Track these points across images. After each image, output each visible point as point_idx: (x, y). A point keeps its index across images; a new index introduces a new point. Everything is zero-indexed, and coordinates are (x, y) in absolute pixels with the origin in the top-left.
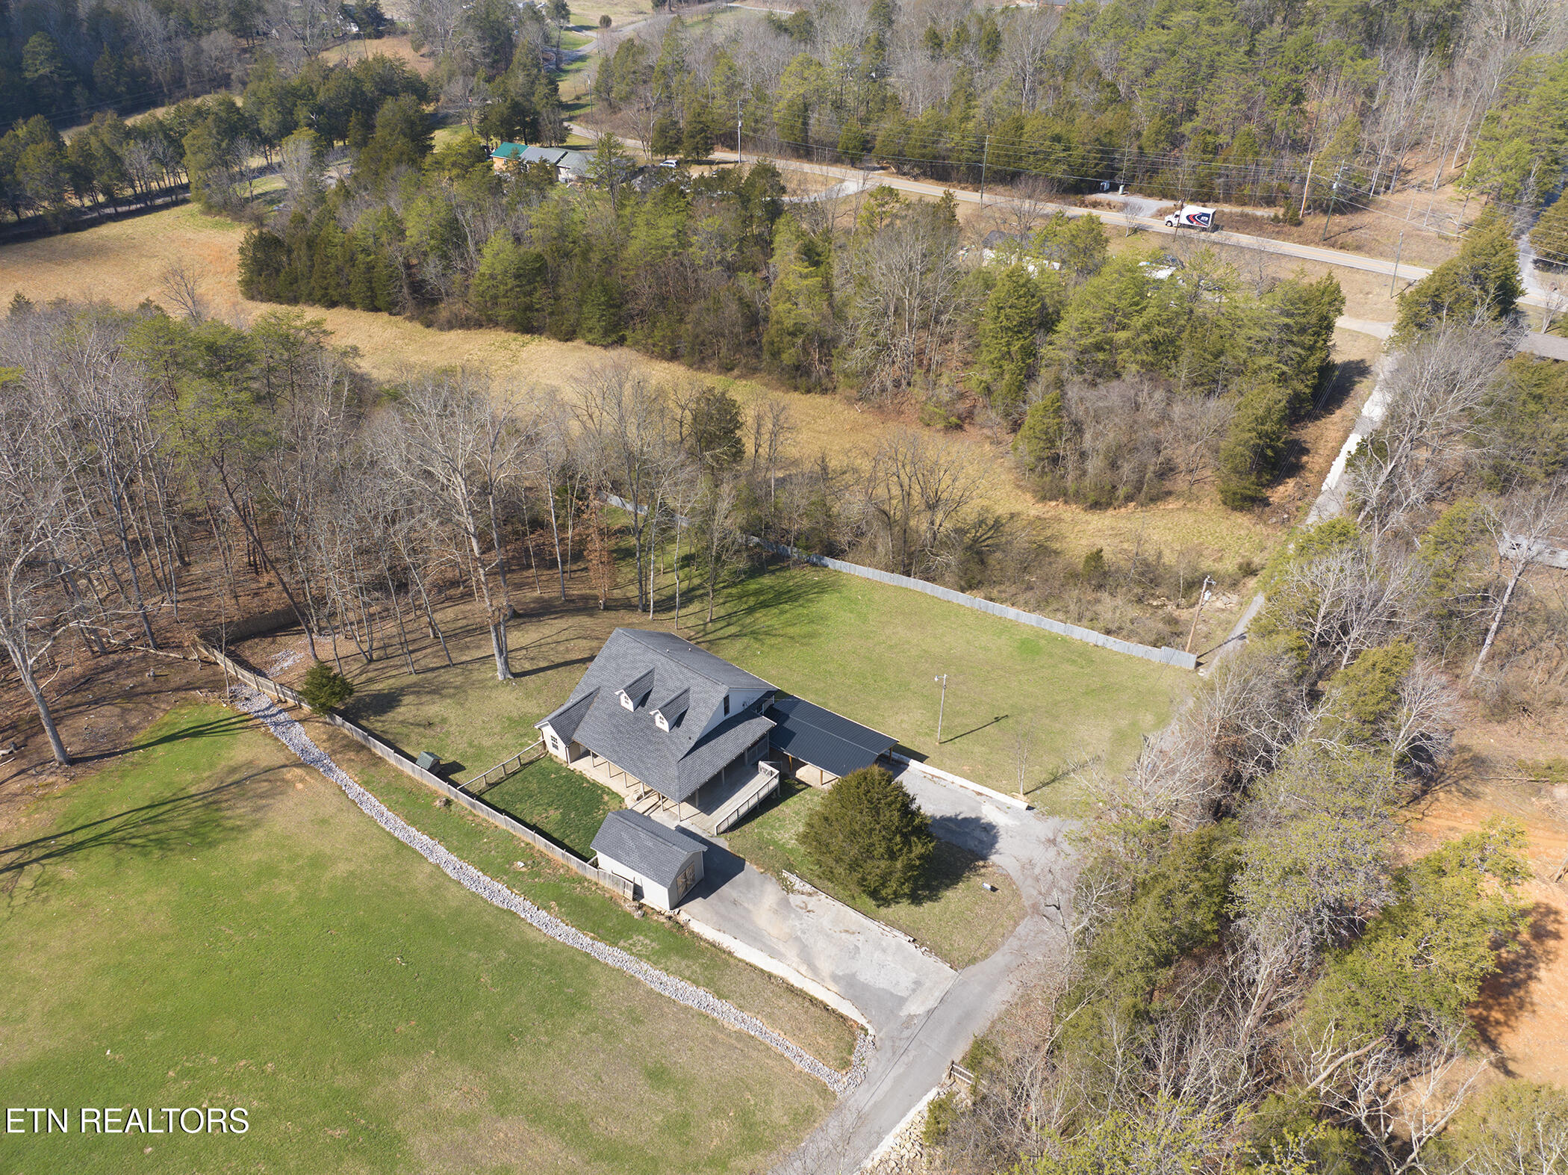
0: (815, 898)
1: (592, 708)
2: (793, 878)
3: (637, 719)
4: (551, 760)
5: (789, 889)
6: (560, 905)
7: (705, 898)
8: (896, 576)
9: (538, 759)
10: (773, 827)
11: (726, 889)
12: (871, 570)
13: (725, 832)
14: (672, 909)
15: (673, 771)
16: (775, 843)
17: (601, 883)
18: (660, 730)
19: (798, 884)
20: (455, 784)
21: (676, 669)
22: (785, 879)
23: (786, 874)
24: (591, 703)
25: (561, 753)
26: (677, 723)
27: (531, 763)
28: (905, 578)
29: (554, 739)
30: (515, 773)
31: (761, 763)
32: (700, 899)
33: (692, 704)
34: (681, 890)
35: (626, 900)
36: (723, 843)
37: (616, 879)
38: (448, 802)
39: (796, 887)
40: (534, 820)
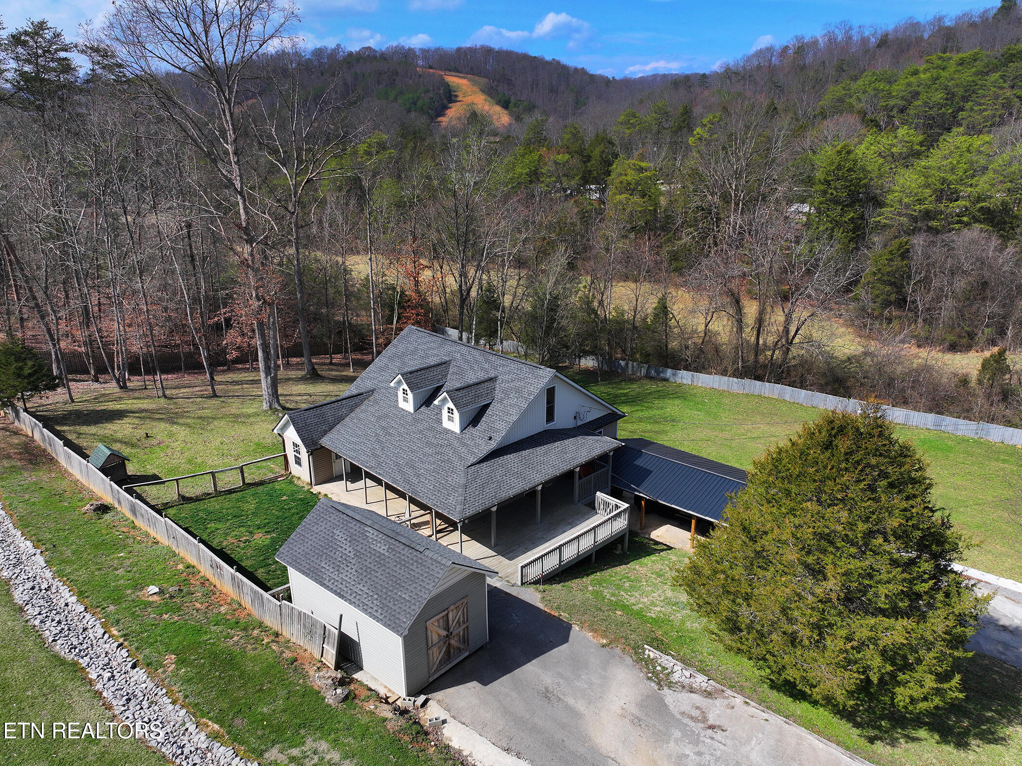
0: (719, 702)
1: (358, 410)
2: (667, 661)
3: (416, 421)
4: (291, 482)
5: (662, 679)
6: (182, 662)
7: (485, 682)
8: (747, 381)
9: (273, 481)
10: (619, 587)
11: (532, 670)
12: (717, 378)
13: (536, 582)
14: (413, 692)
16: (625, 608)
17: (286, 633)
18: (447, 431)
19: (680, 673)
20: (139, 497)
21: (481, 359)
22: (653, 661)
23: (651, 653)
24: (357, 405)
25: (302, 472)
26: (473, 420)
27: (261, 483)
28: (758, 383)
29: (295, 445)
30: (230, 492)
31: (598, 494)
32: (474, 684)
33: (498, 394)
34: (437, 655)
35: (322, 666)
36: (532, 596)
37: (309, 625)
38: (104, 509)
39: (676, 677)
40: (227, 542)
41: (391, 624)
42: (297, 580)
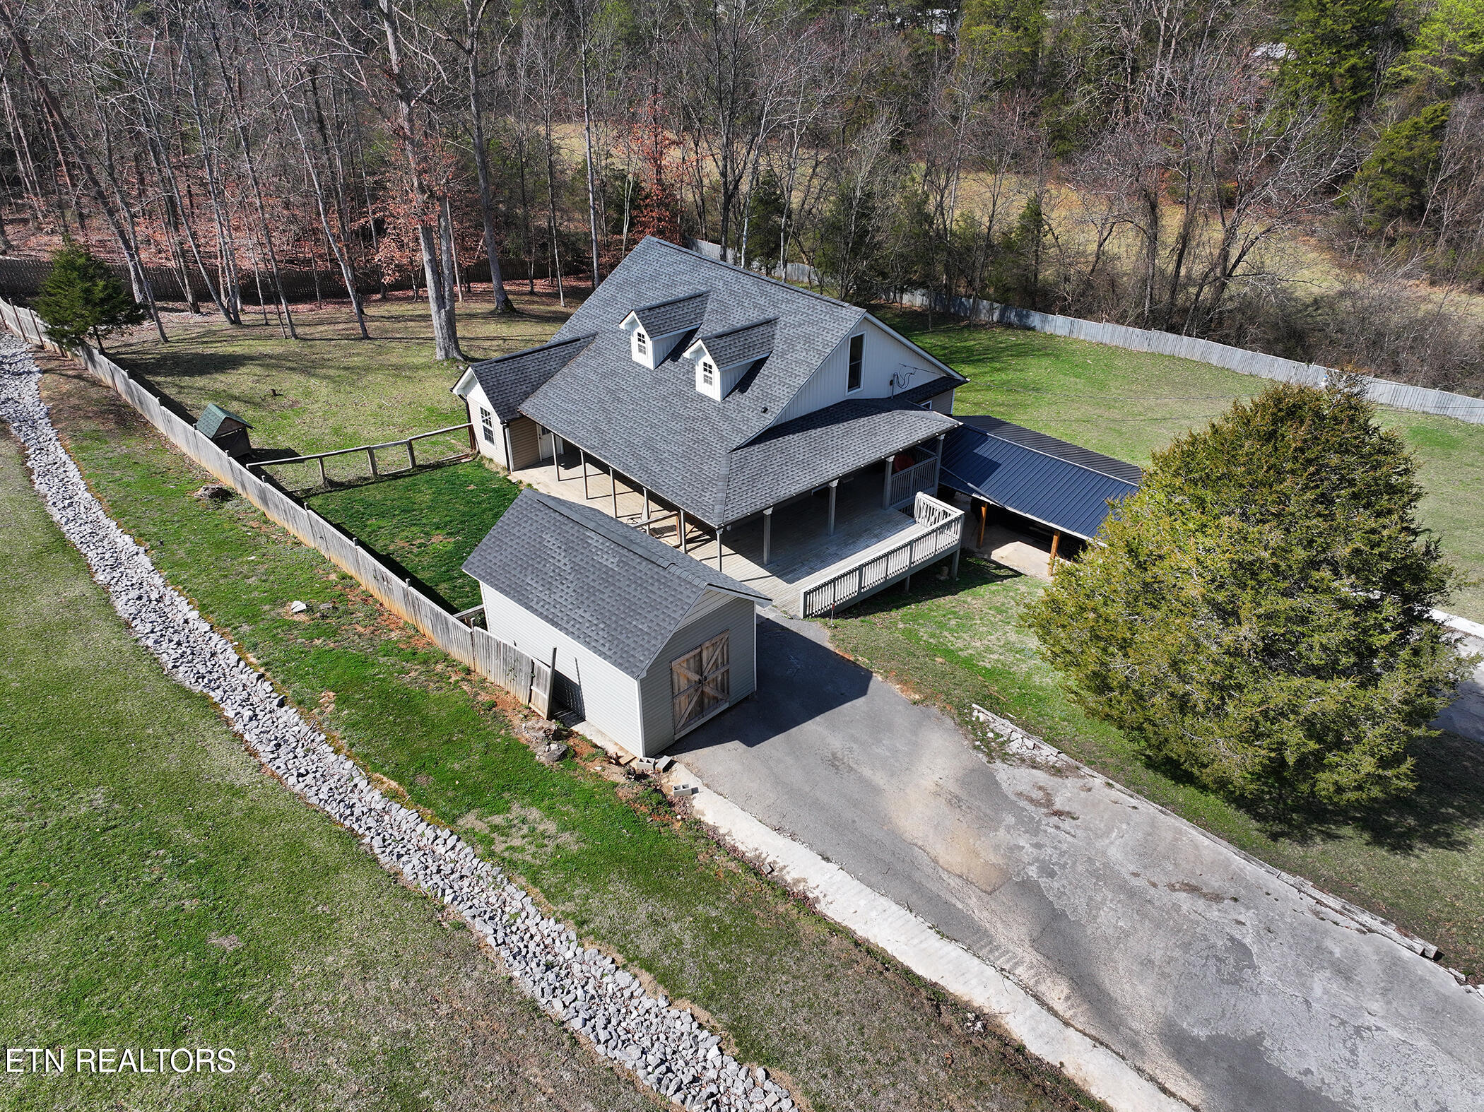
0: (1070, 782)
1: (572, 364)
2: (1003, 726)
3: (658, 381)
4: (480, 465)
5: (995, 749)
6: (342, 701)
7: (750, 743)
8: (1155, 333)
9: (455, 462)
10: (941, 626)
11: (815, 730)
12: (1110, 327)
13: (825, 615)
14: (653, 752)
15: (720, 467)
16: (948, 653)
17: (481, 669)
18: (703, 398)
19: (1019, 742)
20: (270, 480)
21: (754, 290)
22: (983, 726)
23: (982, 715)
24: (571, 357)
25: (495, 451)
26: (741, 382)
27: (439, 466)
28: (1171, 336)
29: (484, 412)
30: (396, 476)
31: (920, 495)
32: (736, 745)
33: (779, 344)
34: (685, 705)
35: (530, 714)
36: (819, 633)
37: (513, 661)
38: (223, 495)
39: (1013, 747)
40: (397, 546)
41: (623, 662)
42: (493, 600)
